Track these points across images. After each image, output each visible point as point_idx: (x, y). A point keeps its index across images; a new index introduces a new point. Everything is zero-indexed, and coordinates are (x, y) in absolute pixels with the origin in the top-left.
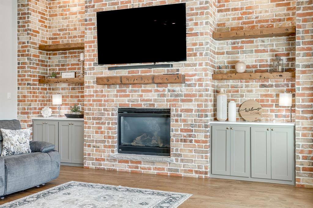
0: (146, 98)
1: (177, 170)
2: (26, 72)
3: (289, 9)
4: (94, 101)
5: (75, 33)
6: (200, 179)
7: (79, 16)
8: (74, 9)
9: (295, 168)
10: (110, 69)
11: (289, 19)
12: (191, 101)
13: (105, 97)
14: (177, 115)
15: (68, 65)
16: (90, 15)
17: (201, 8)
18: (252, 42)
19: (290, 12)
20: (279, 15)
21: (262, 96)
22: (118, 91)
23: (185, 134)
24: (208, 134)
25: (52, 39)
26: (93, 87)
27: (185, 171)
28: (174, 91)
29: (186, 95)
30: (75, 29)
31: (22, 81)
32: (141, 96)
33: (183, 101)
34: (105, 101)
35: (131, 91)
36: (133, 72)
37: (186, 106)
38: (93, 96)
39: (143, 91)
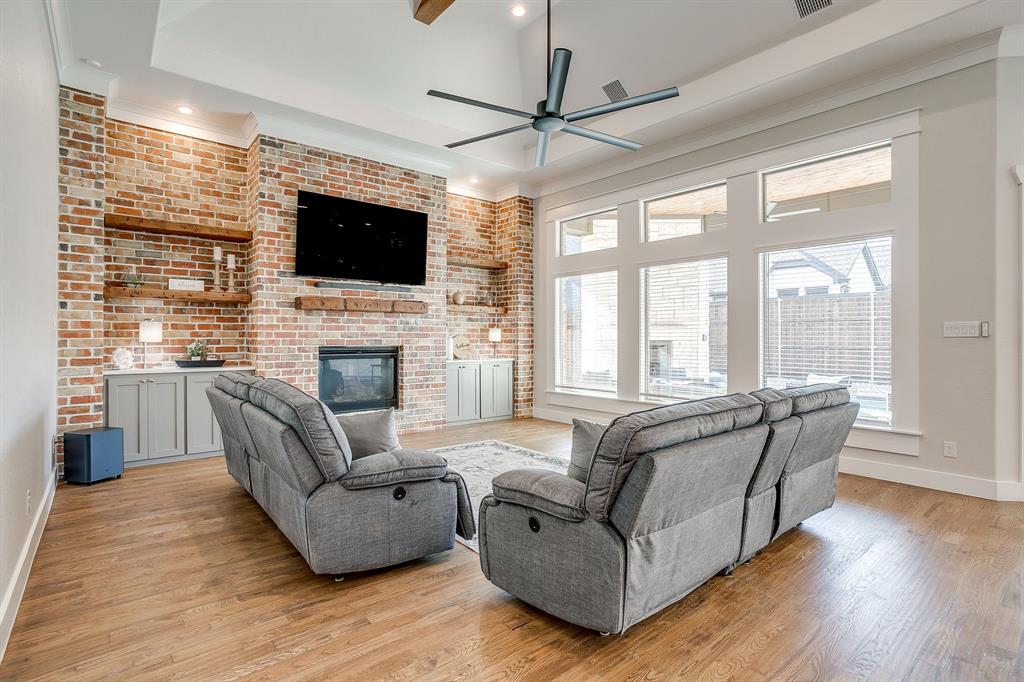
0: (369, 332)
1: (412, 426)
2: (90, 268)
3: (490, 242)
4: (278, 335)
5: (184, 204)
6: (437, 430)
7: (196, 175)
10: (309, 284)
11: (490, 253)
12: (427, 336)
13: (301, 329)
14: (412, 355)
17: (439, 224)
18: (460, 270)
19: (492, 246)
20: (483, 246)
21: (469, 330)
22: (324, 320)
23: (421, 378)
26: (276, 312)
27: (422, 425)
28: (407, 323)
29: (421, 329)
30: (186, 196)
32: (363, 328)
33: (417, 336)
34: (301, 335)
35: (349, 321)
36: (350, 293)
37: (422, 342)
38: (277, 327)
39: (365, 322)
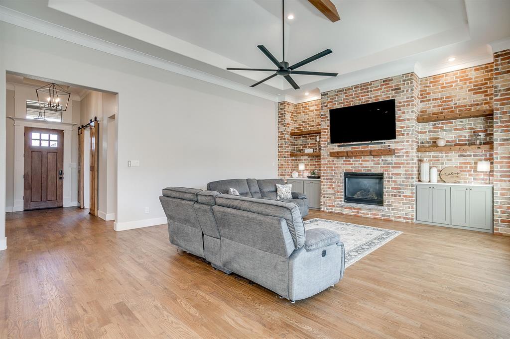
0: (364, 166)
1: (389, 216)
2: (283, 149)
3: (486, 96)
4: (327, 167)
5: (313, 123)
6: (407, 223)
7: (315, 112)
8: (312, 108)
9: (493, 220)
10: (339, 146)
11: (485, 104)
12: (400, 167)
13: (335, 165)
14: (389, 178)
15: (308, 144)
16: (324, 112)
17: (407, 101)
19: (488, 98)
20: (477, 101)
21: (460, 163)
22: (344, 161)
23: (395, 191)
24: (414, 191)
25: (298, 128)
26: (327, 158)
27: (395, 217)
28: (386, 161)
29: (395, 163)
30: (313, 121)
31: (280, 155)
32: (361, 164)
33: (393, 167)
34: (335, 168)
35: (354, 161)
36: (355, 148)
37: (396, 171)
38: (327, 164)
39: (362, 161)
